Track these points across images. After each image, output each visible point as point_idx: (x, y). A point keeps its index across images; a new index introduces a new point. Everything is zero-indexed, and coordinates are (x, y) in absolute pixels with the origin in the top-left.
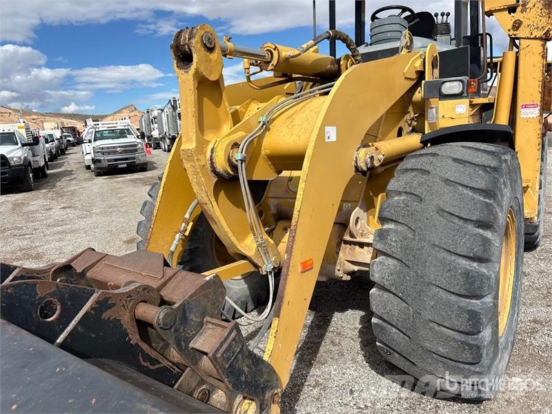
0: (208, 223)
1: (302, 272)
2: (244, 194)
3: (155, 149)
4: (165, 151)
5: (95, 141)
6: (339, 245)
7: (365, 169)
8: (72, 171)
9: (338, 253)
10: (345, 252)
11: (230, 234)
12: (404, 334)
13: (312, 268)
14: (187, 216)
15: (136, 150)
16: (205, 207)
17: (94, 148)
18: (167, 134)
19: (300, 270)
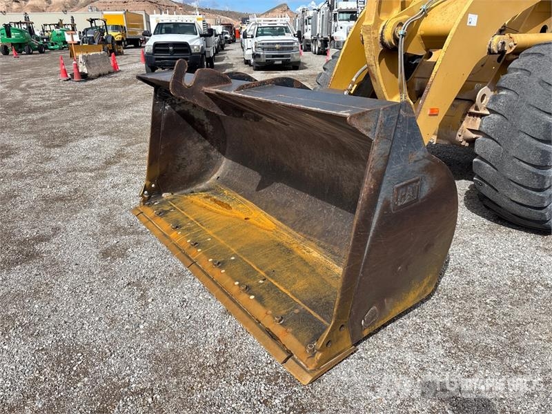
0: (371, 82)
1: (430, 115)
2: (399, 60)
3: (304, 51)
4: (315, 53)
5: (256, 36)
6: (464, 115)
7: (497, 52)
8: (232, 64)
9: (462, 122)
10: (467, 122)
11: (384, 90)
12: (494, 167)
13: (437, 115)
14: (354, 80)
15: (292, 48)
16: (371, 68)
17: (256, 43)
18: (320, 36)
19: (428, 113)
